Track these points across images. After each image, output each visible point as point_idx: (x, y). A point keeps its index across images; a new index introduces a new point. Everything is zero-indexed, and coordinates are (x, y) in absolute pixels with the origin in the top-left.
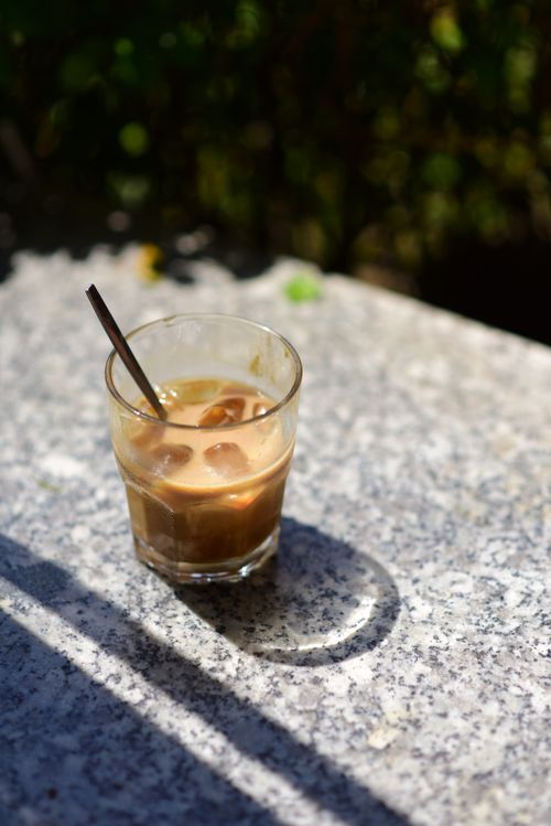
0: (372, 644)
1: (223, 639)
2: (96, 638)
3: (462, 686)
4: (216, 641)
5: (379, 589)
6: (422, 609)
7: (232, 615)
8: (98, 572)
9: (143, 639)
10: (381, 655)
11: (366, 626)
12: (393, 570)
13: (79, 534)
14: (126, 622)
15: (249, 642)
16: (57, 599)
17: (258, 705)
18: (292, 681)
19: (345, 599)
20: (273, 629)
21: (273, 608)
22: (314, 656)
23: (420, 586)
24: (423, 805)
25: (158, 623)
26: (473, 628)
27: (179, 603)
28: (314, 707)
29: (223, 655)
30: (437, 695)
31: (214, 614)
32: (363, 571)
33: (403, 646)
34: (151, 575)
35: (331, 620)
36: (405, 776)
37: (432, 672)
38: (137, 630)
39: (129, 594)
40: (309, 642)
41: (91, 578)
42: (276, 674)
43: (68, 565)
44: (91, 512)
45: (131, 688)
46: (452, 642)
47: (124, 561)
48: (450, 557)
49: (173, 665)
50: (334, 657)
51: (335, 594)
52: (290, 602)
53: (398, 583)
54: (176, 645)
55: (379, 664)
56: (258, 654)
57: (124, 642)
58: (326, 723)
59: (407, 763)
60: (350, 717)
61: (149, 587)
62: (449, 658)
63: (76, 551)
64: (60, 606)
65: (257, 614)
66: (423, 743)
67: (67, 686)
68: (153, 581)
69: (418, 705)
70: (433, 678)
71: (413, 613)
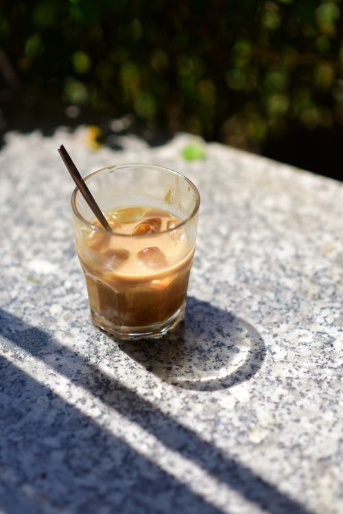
0: (249, 376)
1: (151, 375)
2: (68, 375)
3: (308, 402)
4: (147, 376)
5: (252, 341)
6: (280, 354)
7: (156, 360)
8: (68, 334)
9: (99, 376)
10: (255, 383)
11: (244, 365)
12: (260, 329)
13: (55, 309)
14: (88, 365)
15: (168, 377)
16: (42, 351)
17: (177, 417)
18: (197, 401)
19: (229, 348)
20: (184, 368)
21: (183, 354)
22: (211, 385)
23: (278, 339)
24: (287, 478)
25: (108, 365)
26: (314, 365)
27: (121, 352)
28: (212, 417)
29: (152, 385)
30: (293, 408)
31: (145, 359)
32: (241, 330)
33: (269, 377)
34: (103, 335)
35: (221, 361)
36: (274, 460)
37: (289, 394)
38: (95, 370)
39: (89, 347)
40: (208, 375)
41: (64, 338)
42: (187, 397)
43: (48, 330)
44: (62, 296)
45: (92, 407)
46: (301, 373)
47: (85, 326)
48: (297, 320)
49: (119, 392)
50: (224, 385)
51: (224, 345)
52: (194, 350)
53: (264, 337)
54: (121, 379)
55: (254, 389)
56: (175, 384)
57: (87, 378)
58: (221, 427)
59: (275, 452)
60: (237, 423)
61: (102, 342)
62: (299, 384)
63: (54, 320)
64: (44, 356)
65: (173, 359)
66: (285, 438)
67: (51, 407)
68: (104, 338)
69: (281, 415)
70: (289, 397)
71: (274, 356)
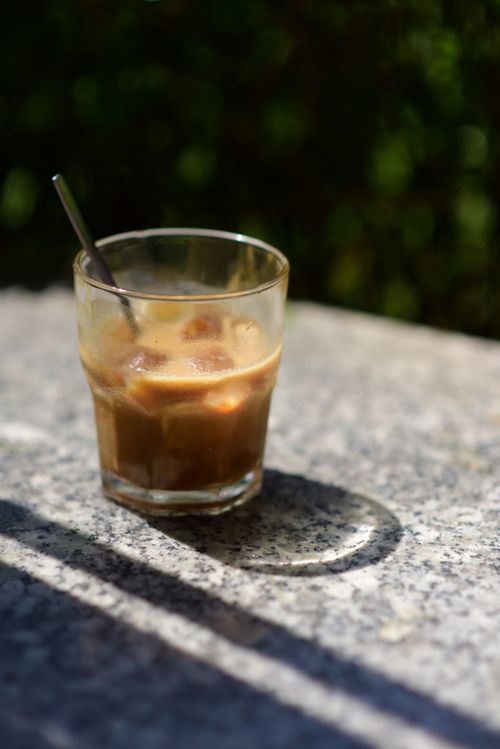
0: (374, 560)
1: (205, 557)
2: (57, 555)
3: (482, 592)
4: (197, 558)
5: (378, 520)
6: (427, 534)
7: (213, 539)
8: (60, 508)
9: (114, 557)
10: (386, 568)
11: (366, 546)
12: (392, 506)
13: (37, 481)
14: (94, 544)
15: (234, 559)
16: (14, 528)
17: (250, 607)
18: (287, 588)
19: (339, 526)
20: (262, 548)
21: (260, 533)
22: (310, 569)
23: (424, 517)
24: (453, 684)
25: (129, 545)
26: (488, 548)
27: (153, 530)
28: (314, 607)
29: (206, 568)
30: (455, 598)
31: (194, 538)
32: (359, 507)
33: (410, 561)
34: (121, 510)
35: (324, 542)
36: (426, 662)
37: (447, 581)
38: (107, 552)
39: (96, 524)
40: (303, 558)
41: (52, 512)
42: (268, 583)
43: (26, 503)
44: (51, 465)
45: (102, 596)
46: (466, 557)
47: (90, 499)
48: (453, 496)
49: (149, 577)
50: (332, 569)
51: (330, 523)
52: (279, 529)
53: (398, 515)
54: (151, 561)
55: (384, 575)
56: (247, 568)
57: (92, 559)
58: (329, 621)
59: (427, 651)
60: (355, 613)
61: (119, 518)
62: (464, 571)
63: (37, 492)
64: (19, 533)
65: (243, 538)
66: (444, 634)
67: (26, 593)
68: (123, 514)
69: (434, 606)
70: (446, 585)
71: (418, 537)
